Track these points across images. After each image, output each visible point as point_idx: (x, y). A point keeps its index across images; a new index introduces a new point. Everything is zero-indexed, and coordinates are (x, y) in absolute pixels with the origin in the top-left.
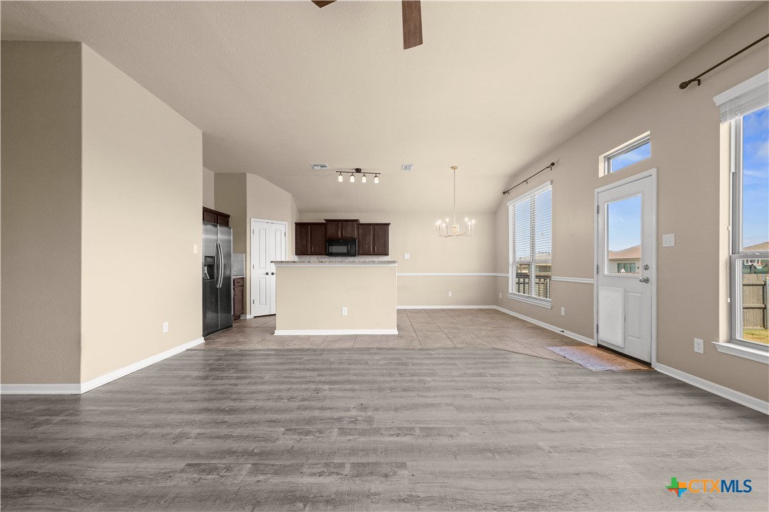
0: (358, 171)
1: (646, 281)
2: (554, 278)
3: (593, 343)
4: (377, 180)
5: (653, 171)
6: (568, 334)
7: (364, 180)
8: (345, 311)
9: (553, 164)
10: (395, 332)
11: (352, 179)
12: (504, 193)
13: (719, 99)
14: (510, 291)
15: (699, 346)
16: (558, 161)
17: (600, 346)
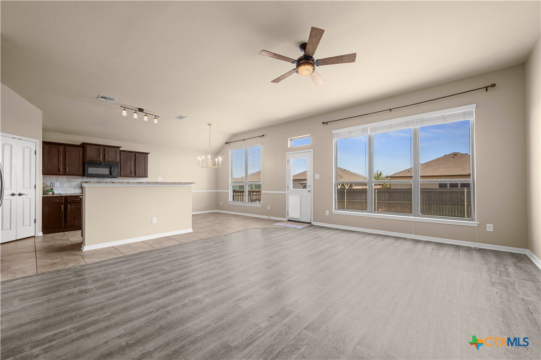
0: (141, 110)
1: (309, 191)
2: (262, 192)
3: (286, 219)
4: (156, 121)
5: (312, 150)
6: (271, 218)
7: (146, 118)
8: (155, 221)
9: (263, 136)
10: (191, 230)
11: (135, 116)
12: (226, 143)
13: (334, 132)
14: (230, 200)
15: (327, 213)
16: (266, 135)
17: (289, 220)
